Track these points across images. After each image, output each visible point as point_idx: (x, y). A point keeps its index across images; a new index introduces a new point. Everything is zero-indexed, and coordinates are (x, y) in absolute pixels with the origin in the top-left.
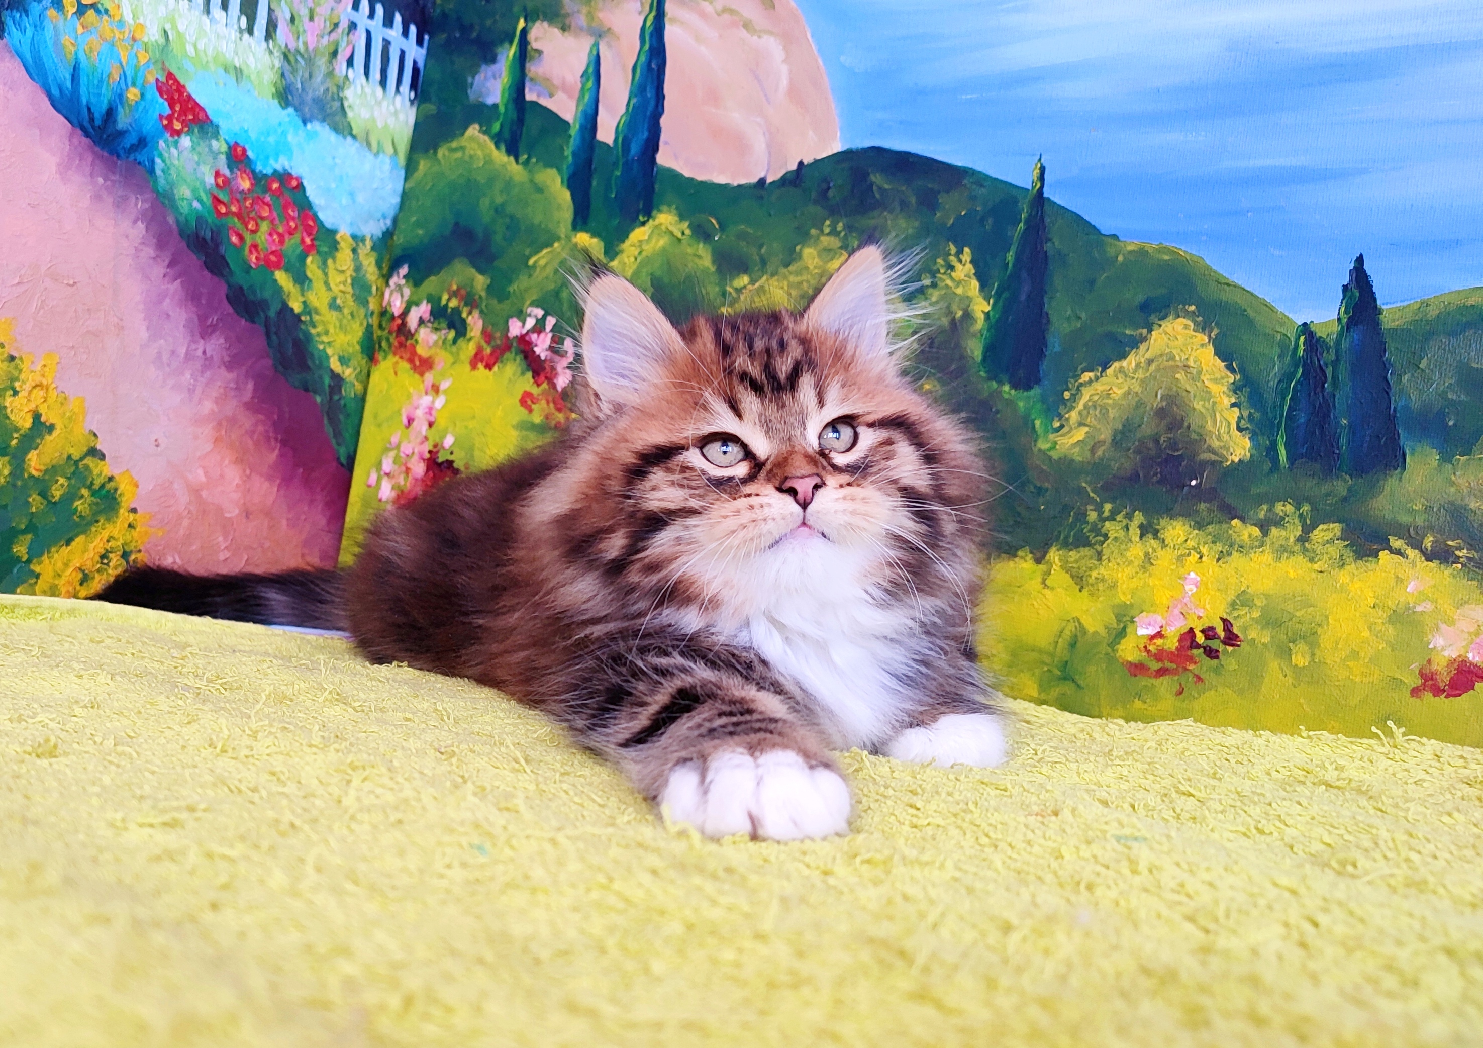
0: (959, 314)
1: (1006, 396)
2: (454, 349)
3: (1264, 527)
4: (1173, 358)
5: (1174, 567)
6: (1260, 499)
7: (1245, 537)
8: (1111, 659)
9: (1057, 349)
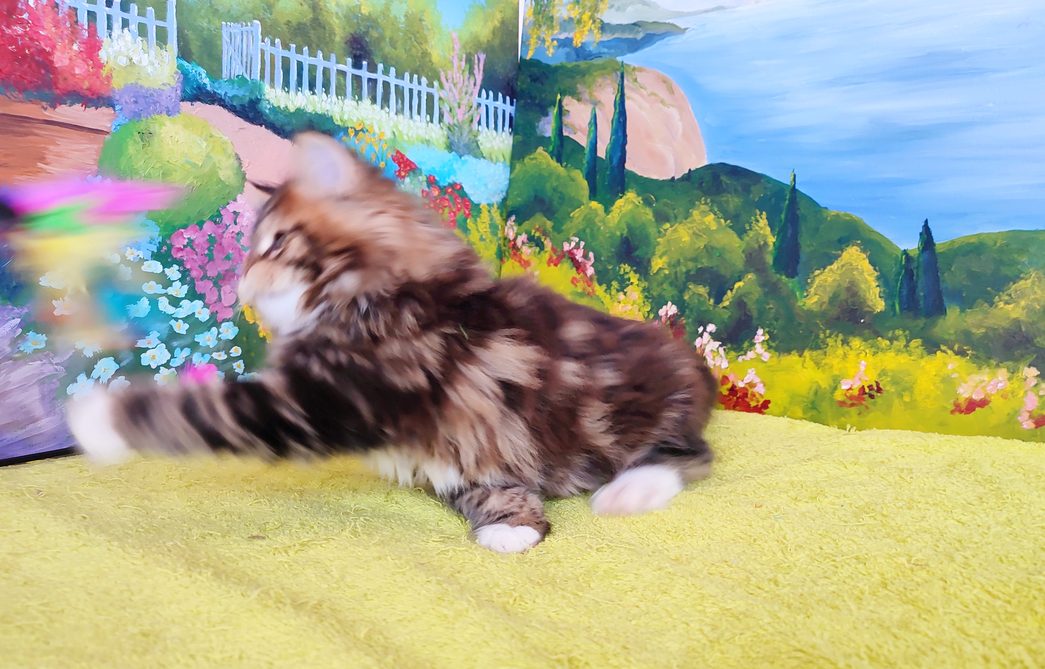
0: (762, 243)
1: (784, 281)
2: (539, 256)
3: (891, 340)
4: (852, 265)
5: (855, 359)
6: (889, 328)
7: (884, 345)
8: (832, 400)
9: (804, 260)
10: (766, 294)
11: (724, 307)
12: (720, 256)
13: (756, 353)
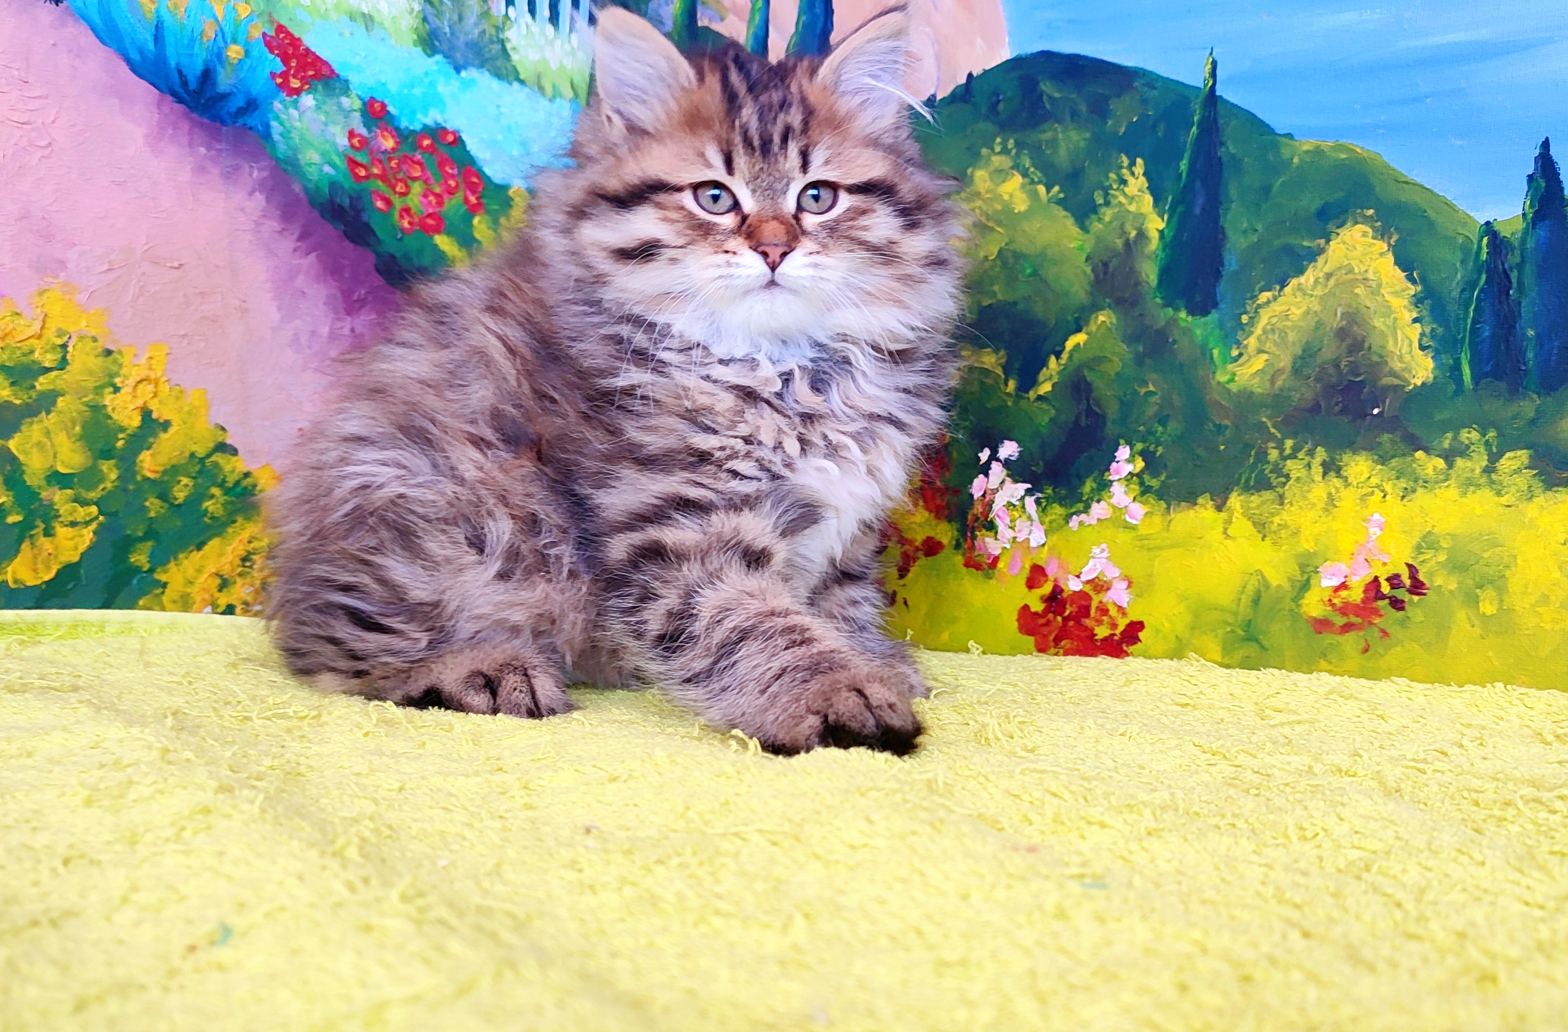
0: (1133, 233)
1: (1183, 324)
3: (1449, 457)
4: (1351, 271)
5: (1357, 508)
6: (1445, 427)
7: (1430, 471)
8: (1295, 615)
9: (1234, 267)
10: (1139, 360)
11: (1040, 398)
12: (1035, 273)
13: (1114, 507)
